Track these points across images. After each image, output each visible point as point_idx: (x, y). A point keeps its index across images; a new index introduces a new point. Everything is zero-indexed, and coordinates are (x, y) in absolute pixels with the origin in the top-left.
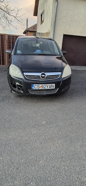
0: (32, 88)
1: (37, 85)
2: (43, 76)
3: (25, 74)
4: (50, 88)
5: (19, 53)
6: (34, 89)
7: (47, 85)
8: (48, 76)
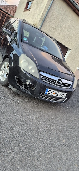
0: (46, 92)
1: (52, 90)
2: (60, 82)
3: (42, 73)
4: (61, 97)
5: (25, 41)
6: (47, 94)
7: (61, 93)
8: (63, 83)
